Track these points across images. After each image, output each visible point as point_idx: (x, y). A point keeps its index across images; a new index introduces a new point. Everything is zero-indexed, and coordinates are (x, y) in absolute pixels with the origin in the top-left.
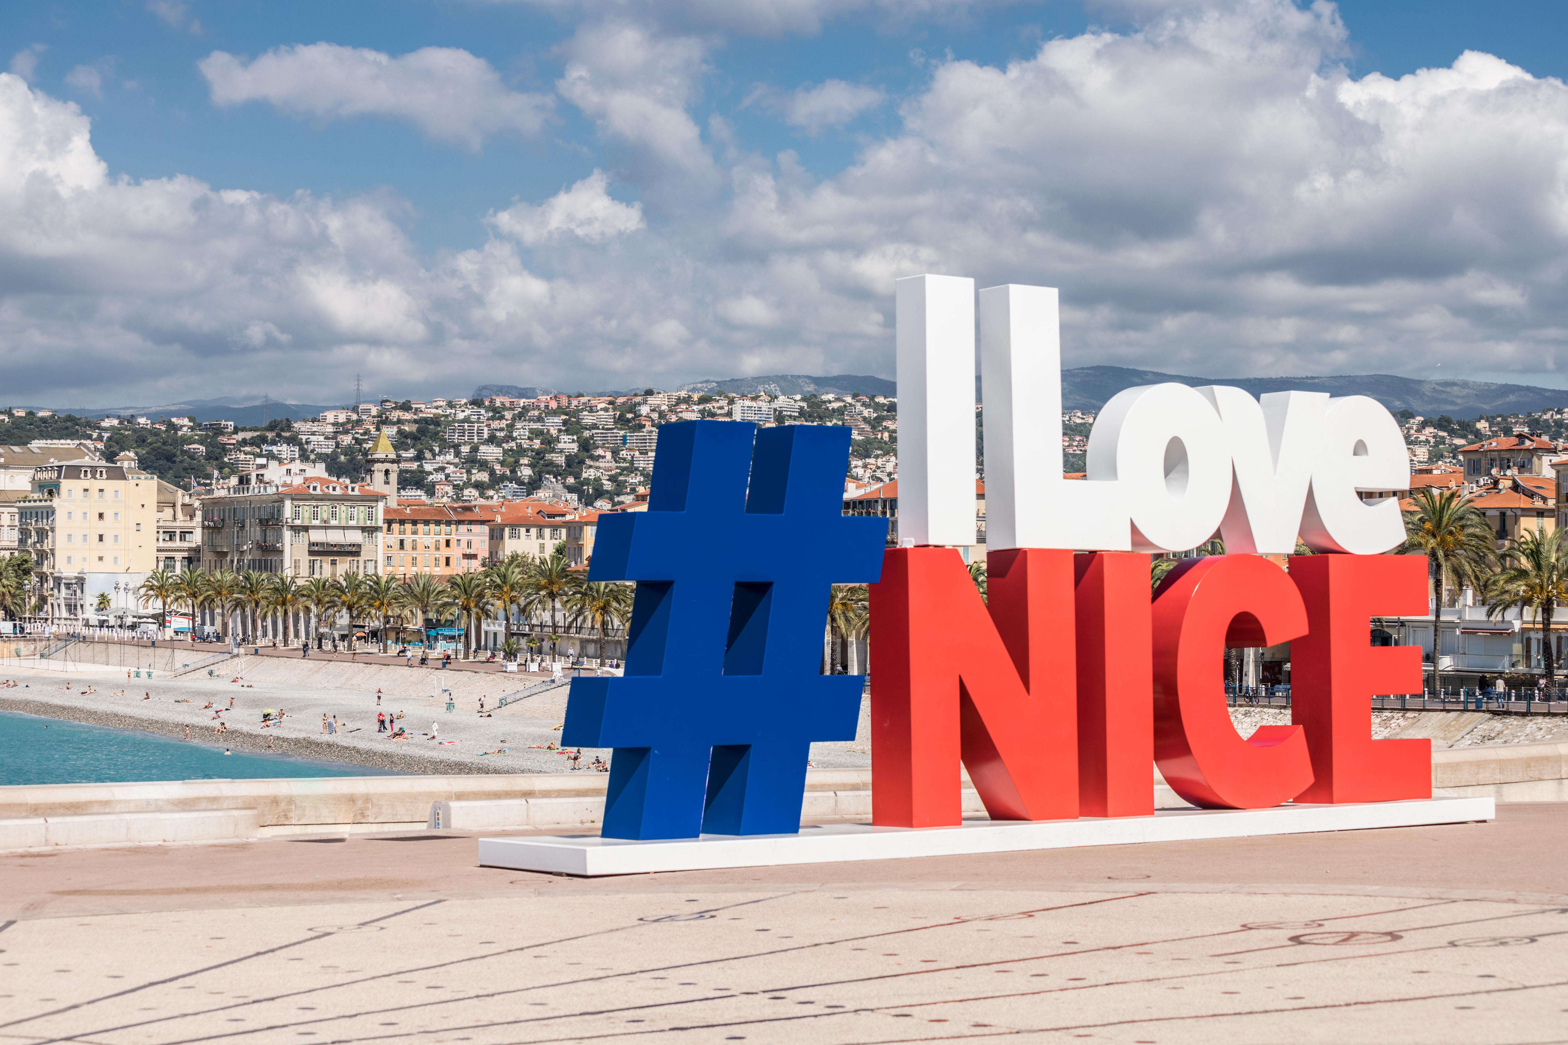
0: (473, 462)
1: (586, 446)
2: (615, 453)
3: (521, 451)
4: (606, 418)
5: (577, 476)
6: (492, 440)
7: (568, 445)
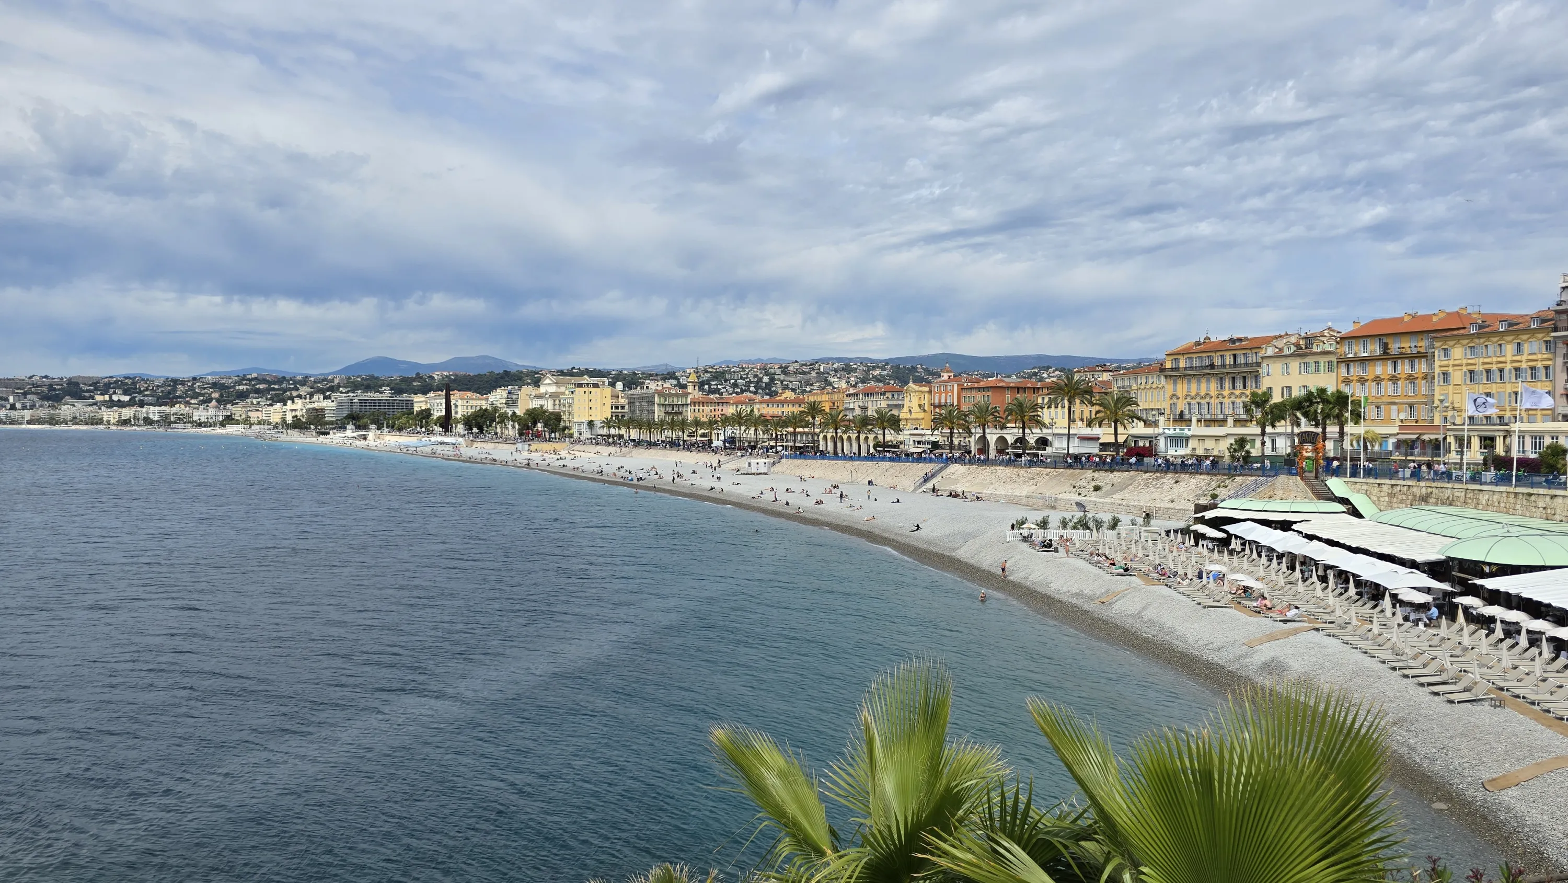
0: (735, 385)
1: (772, 380)
2: (782, 382)
3: (750, 382)
4: (778, 371)
5: (770, 390)
6: (742, 378)
7: (766, 379)
